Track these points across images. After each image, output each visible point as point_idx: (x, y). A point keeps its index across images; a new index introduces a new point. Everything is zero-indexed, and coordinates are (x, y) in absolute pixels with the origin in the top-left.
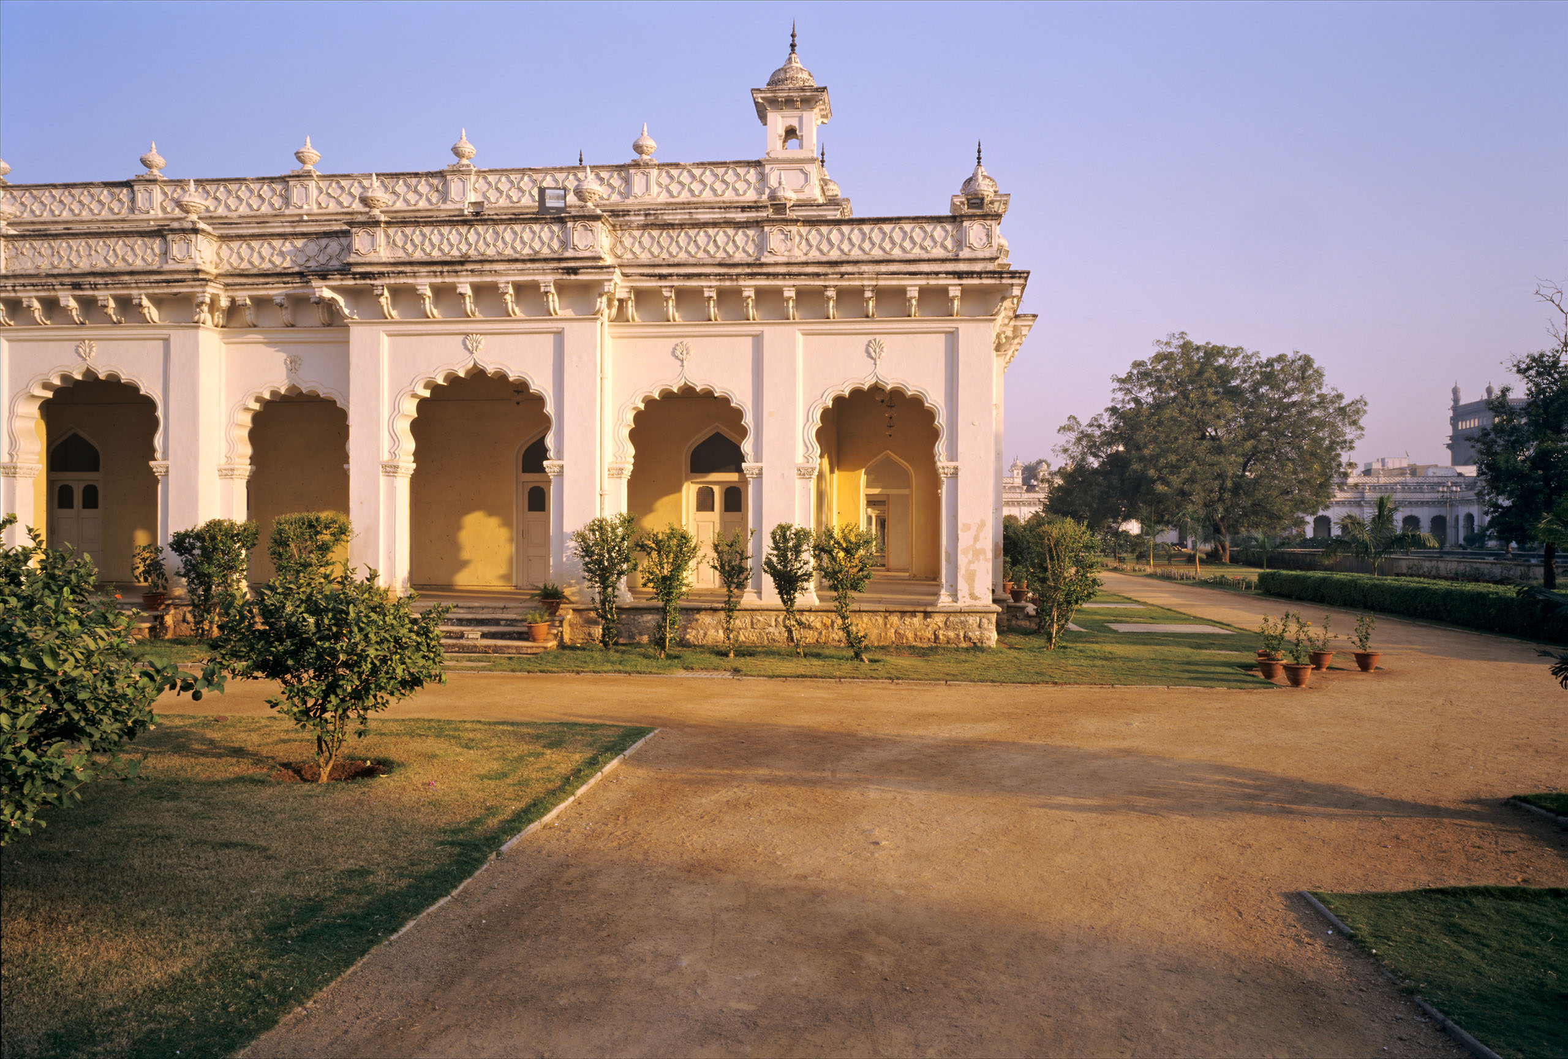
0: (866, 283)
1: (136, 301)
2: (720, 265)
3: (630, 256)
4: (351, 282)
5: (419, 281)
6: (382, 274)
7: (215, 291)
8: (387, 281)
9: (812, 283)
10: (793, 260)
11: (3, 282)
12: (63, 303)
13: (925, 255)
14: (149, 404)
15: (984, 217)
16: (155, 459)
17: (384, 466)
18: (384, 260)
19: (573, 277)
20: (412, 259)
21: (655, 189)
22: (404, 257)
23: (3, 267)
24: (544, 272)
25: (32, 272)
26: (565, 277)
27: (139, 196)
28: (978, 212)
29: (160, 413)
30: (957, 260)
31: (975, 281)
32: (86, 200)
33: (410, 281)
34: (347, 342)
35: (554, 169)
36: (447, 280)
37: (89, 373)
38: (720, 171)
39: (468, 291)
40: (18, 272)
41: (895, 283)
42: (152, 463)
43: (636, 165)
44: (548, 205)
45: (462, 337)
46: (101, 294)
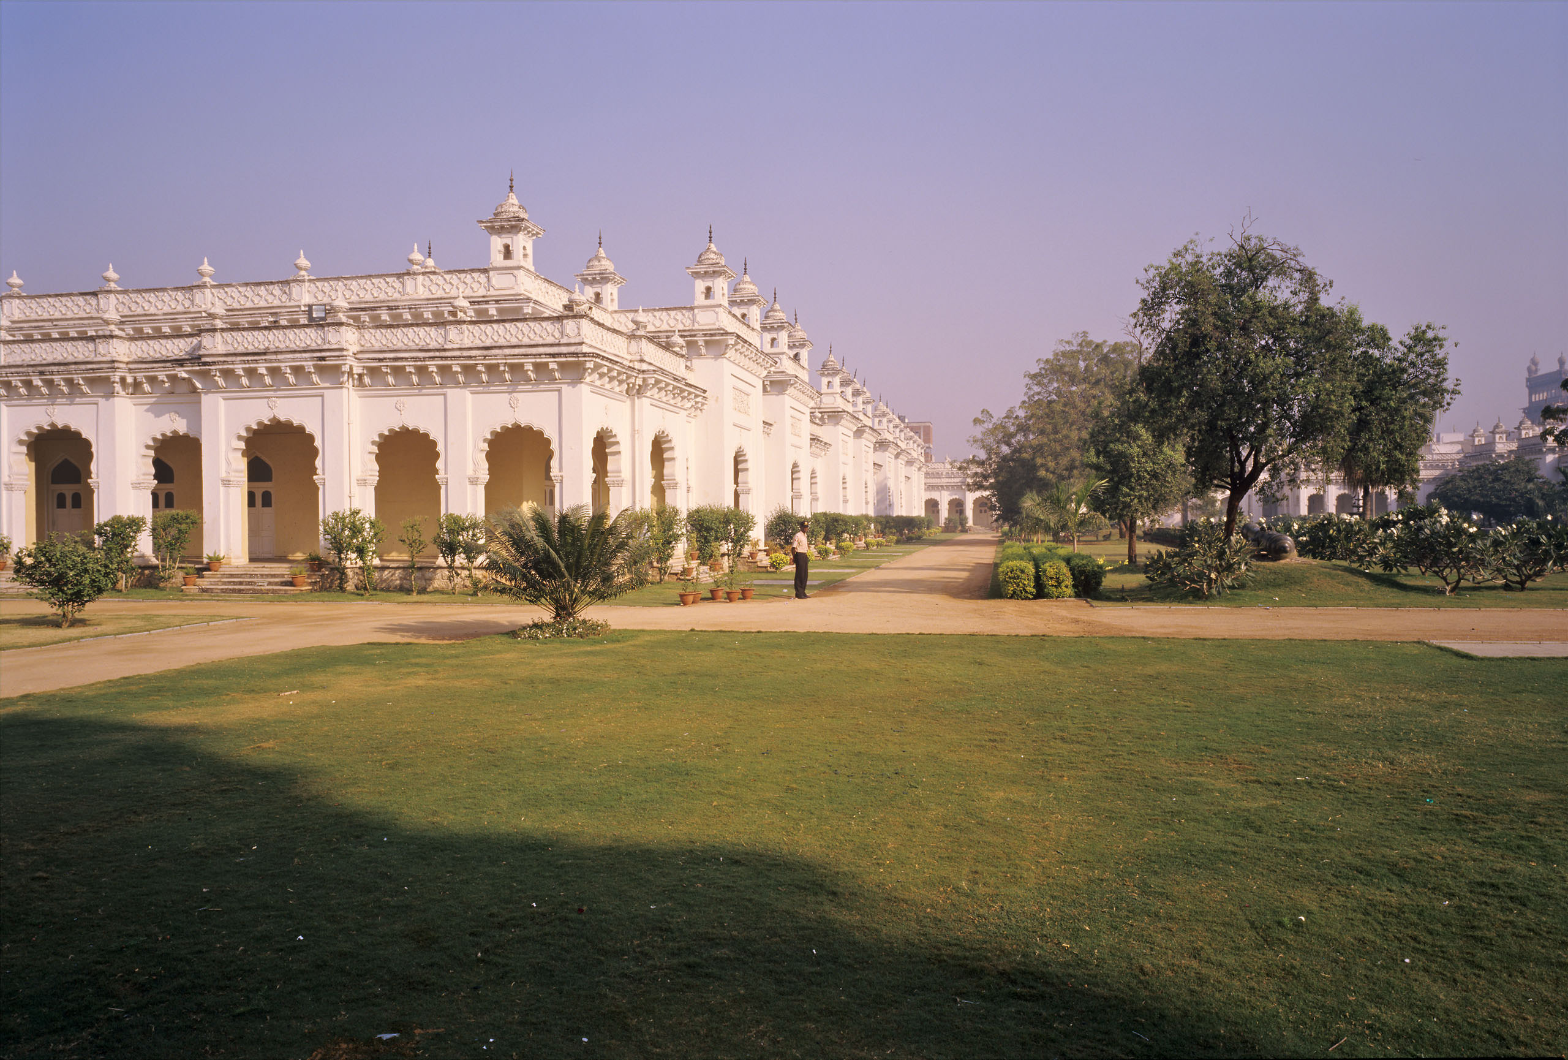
0: (500, 361)
1: (76, 382)
2: (421, 350)
3: (369, 345)
4: (198, 368)
5: (236, 366)
6: (214, 363)
7: (123, 374)
8: (218, 367)
9: (468, 362)
10: (463, 347)
11: (3, 371)
12: (35, 383)
13: (541, 342)
14: (87, 444)
15: (575, 317)
16: (91, 478)
17: (223, 481)
18: (220, 352)
19: (323, 363)
20: (236, 352)
21: (421, 289)
22: (232, 351)
23: (2, 359)
24: (306, 360)
25: (19, 363)
26: (319, 363)
27: (101, 301)
28: (571, 314)
29: (94, 449)
30: (559, 345)
31: (564, 359)
32: (69, 304)
33: (231, 366)
34: (200, 403)
35: (358, 277)
36: (252, 365)
37: (53, 425)
38: (463, 276)
39: (264, 371)
40: (12, 363)
41: (516, 361)
42: (89, 481)
43: (408, 274)
44: (314, 316)
45: (266, 400)
46: (56, 378)
